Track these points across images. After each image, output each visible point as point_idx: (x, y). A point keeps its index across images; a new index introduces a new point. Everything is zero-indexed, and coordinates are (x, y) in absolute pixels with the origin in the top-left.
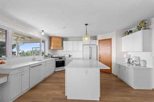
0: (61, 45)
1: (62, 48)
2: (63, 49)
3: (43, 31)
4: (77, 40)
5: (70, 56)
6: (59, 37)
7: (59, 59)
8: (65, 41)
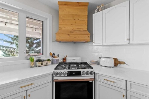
0: (86, 28)
5: (117, 63)
6: (79, 4)
8: (98, 11)
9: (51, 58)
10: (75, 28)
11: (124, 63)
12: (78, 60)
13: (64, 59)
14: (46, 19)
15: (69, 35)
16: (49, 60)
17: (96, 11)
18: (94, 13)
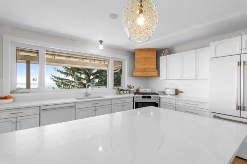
0: (154, 67)
1: (155, 74)
2: (159, 75)
3: (101, 42)
4: (196, 49)
5: (177, 92)
6: (149, 50)
7: (144, 97)
8: (164, 55)
9: (128, 89)
10: (146, 67)
11: (182, 92)
12: (148, 91)
13: (137, 90)
14: (125, 60)
15: (142, 72)
16: (127, 90)
17: (162, 55)
18: (161, 56)
